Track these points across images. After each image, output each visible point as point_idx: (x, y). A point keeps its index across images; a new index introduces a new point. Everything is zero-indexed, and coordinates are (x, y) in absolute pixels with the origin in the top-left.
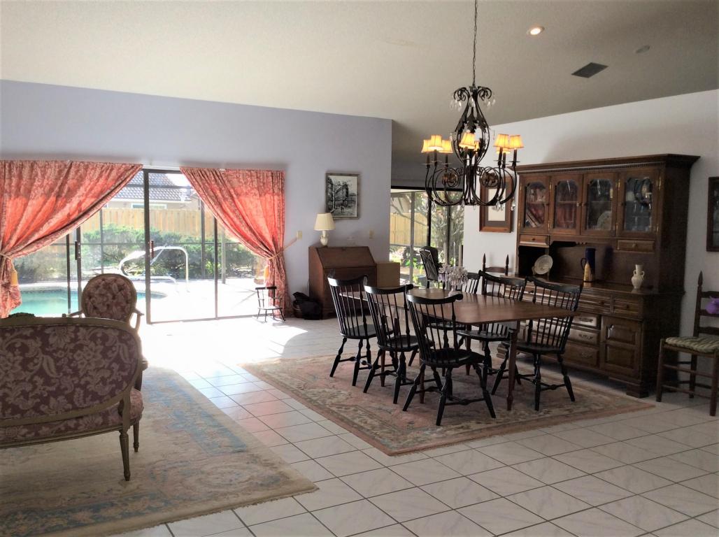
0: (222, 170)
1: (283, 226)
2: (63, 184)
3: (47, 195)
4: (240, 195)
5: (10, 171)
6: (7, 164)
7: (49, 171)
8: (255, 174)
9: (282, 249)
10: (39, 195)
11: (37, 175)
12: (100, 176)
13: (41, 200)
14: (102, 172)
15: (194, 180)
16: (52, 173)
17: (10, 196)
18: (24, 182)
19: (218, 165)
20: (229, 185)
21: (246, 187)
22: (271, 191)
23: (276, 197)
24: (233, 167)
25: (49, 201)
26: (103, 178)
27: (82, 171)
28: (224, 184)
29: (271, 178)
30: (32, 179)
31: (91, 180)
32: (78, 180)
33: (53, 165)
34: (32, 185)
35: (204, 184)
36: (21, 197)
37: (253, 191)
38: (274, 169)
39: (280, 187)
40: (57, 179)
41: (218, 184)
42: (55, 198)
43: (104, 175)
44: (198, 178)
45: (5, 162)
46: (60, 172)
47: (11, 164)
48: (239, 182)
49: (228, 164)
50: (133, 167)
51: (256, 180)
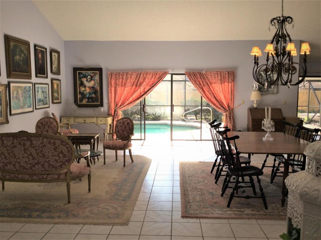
0: (204, 72)
1: (234, 98)
2: (138, 81)
3: (132, 86)
4: (212, 83)
5: (119, 77)
6: (118, 74)
7: (133, 76)
8: (219, 73)
9: (233, 109)
10: (129, 86)
11: (128, 78)
12: (152, 77)
13: (130, 87)
14: (153, 75)
15: (191, 77)
16: (134, 77)
17: (119, 86)
18: (124, 81)
19: (202, 70)
20: (206, 79)
21: (215, 80)
22: (227, 81)
23: (230, 84)
24: (209, 71)
25: (133, 88)
26: (153, 78)
27: (145, 76)
28: (204, 79)
29: (227, 75)
30: (127, 80)
31: (148, 79)
32: (143, 79)
33: (134, 74)
34: (126, 82)
35: (195, 79)
36: (123, 86)
37: (218, 81)
38: (229, 70)
39: (232, 79)
40: (136, 79)
41: (201, 79)
42: (135, 87)
43: (154, 77)
44: (192, 76)
45: (118, 73)
46: (137, 76)
47: (120, 73)
48: (212, 77)
49: (207, 69)
50: (165, 73)
51: (220, 76)
